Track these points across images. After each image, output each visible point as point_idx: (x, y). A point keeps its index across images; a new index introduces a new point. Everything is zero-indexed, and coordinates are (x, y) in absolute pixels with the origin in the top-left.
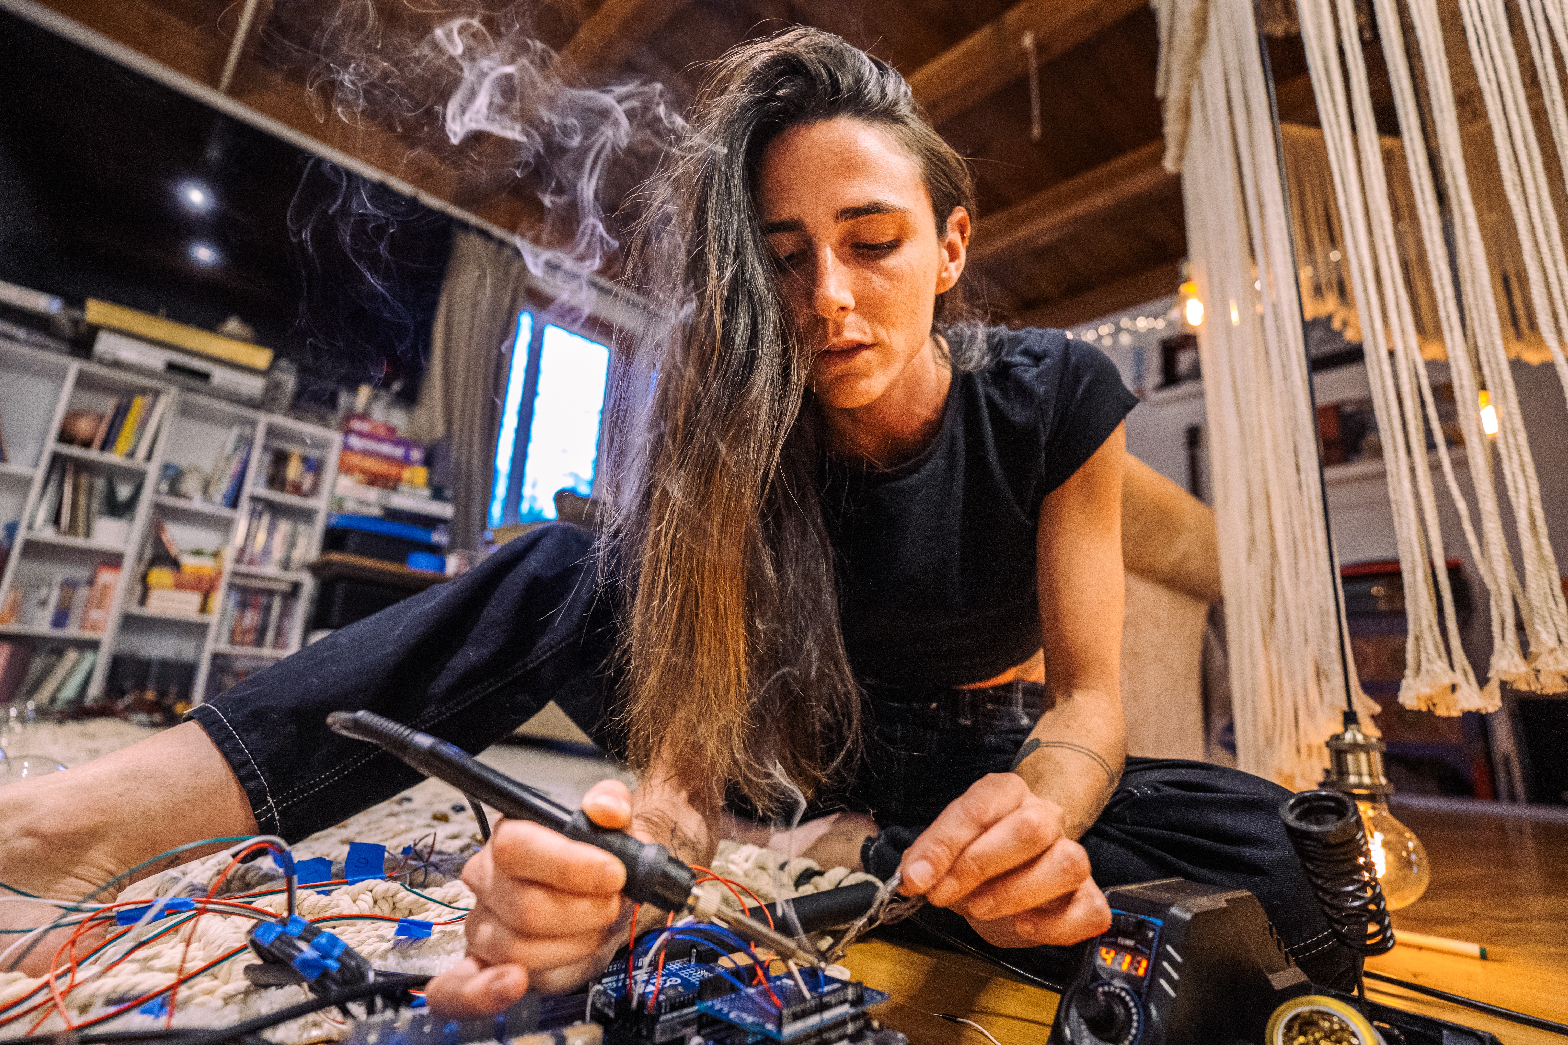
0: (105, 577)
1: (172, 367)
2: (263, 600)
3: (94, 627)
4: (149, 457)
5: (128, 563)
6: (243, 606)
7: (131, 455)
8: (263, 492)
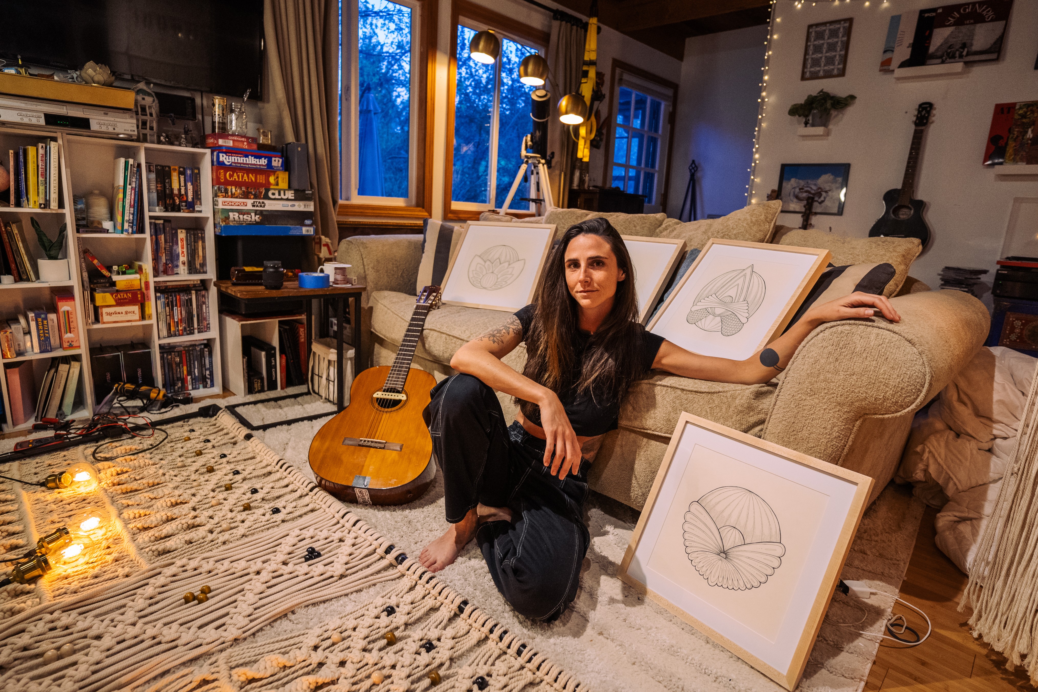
0: (64, 307)
1: (51, 119)
2: (184, 297)
3: (71, 347)
4: (61, 205)
5: (77, 292)
6: (170, 305)
7: (46, 205)
8: (159, 212)
